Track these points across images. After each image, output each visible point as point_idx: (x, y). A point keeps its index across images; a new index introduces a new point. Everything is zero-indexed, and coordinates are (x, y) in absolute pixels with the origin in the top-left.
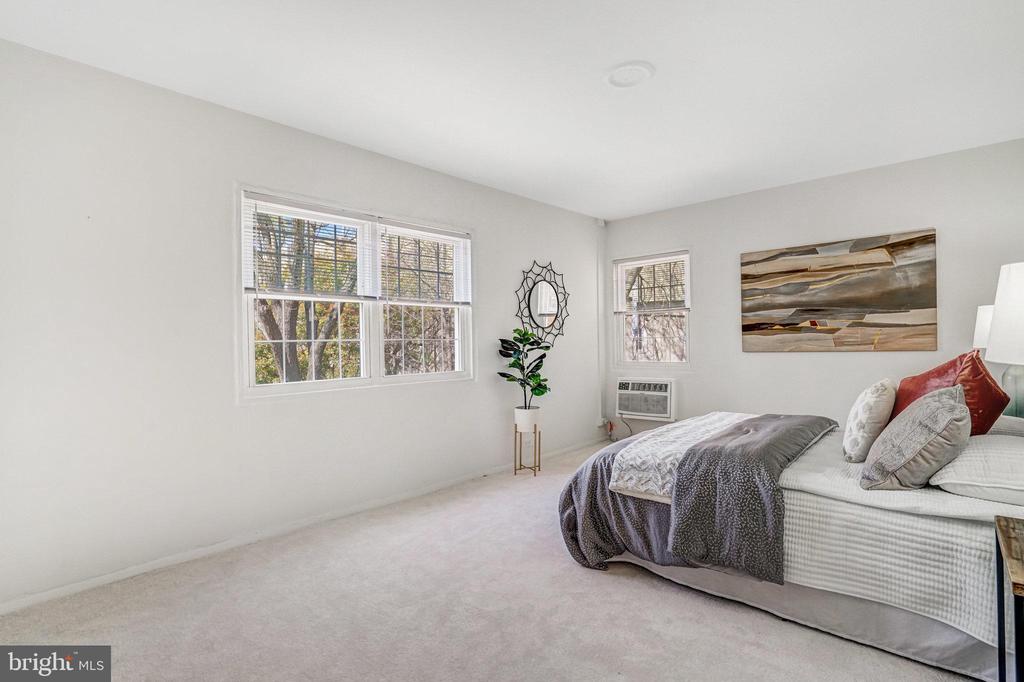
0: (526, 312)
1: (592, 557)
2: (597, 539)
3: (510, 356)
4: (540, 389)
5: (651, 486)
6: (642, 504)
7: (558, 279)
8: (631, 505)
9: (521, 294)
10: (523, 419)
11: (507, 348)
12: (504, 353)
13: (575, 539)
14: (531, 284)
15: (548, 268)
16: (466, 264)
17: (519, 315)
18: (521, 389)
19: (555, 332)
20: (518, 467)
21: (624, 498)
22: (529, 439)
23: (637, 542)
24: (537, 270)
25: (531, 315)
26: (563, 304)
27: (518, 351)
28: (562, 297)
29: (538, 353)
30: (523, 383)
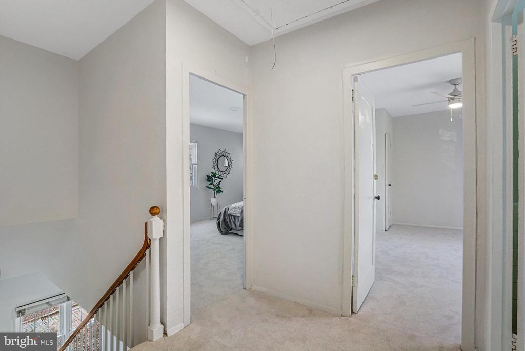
0: (216, 167)
1: (223, 232)
2: (225, 226)
3: (210, 181)
4: (219, 191)
5: (237, 212)
6: (235, 216)
7: (228, 155)
8: (233, 217)
9: (214, 160)
10: (213, 201)
11: (209, 179)
12: (208, 180)
13: (220, 227)
14: (218, 157)
15: (225, 151)
16: (196, 151)
17: (214, 167)
18: (213, 192)
19: (227, 173)
20: (212, 217)
21: (231, 215)
22: (215, 208)
23: (234, 226)
24: (220, 152)
25: (218, 168)
26: (230, 164)
27: (212, 179)
28: (230, 161)
29: (219, 180)
30: (214, 190)
